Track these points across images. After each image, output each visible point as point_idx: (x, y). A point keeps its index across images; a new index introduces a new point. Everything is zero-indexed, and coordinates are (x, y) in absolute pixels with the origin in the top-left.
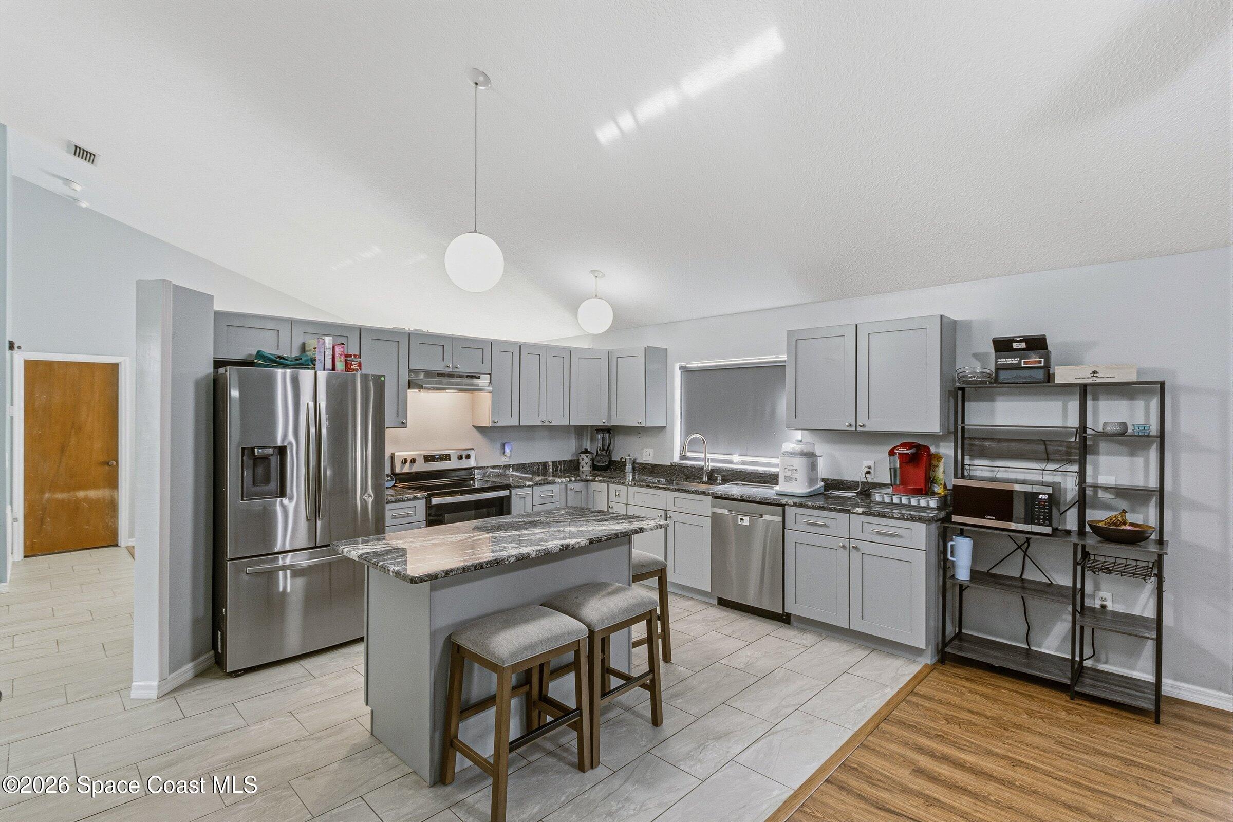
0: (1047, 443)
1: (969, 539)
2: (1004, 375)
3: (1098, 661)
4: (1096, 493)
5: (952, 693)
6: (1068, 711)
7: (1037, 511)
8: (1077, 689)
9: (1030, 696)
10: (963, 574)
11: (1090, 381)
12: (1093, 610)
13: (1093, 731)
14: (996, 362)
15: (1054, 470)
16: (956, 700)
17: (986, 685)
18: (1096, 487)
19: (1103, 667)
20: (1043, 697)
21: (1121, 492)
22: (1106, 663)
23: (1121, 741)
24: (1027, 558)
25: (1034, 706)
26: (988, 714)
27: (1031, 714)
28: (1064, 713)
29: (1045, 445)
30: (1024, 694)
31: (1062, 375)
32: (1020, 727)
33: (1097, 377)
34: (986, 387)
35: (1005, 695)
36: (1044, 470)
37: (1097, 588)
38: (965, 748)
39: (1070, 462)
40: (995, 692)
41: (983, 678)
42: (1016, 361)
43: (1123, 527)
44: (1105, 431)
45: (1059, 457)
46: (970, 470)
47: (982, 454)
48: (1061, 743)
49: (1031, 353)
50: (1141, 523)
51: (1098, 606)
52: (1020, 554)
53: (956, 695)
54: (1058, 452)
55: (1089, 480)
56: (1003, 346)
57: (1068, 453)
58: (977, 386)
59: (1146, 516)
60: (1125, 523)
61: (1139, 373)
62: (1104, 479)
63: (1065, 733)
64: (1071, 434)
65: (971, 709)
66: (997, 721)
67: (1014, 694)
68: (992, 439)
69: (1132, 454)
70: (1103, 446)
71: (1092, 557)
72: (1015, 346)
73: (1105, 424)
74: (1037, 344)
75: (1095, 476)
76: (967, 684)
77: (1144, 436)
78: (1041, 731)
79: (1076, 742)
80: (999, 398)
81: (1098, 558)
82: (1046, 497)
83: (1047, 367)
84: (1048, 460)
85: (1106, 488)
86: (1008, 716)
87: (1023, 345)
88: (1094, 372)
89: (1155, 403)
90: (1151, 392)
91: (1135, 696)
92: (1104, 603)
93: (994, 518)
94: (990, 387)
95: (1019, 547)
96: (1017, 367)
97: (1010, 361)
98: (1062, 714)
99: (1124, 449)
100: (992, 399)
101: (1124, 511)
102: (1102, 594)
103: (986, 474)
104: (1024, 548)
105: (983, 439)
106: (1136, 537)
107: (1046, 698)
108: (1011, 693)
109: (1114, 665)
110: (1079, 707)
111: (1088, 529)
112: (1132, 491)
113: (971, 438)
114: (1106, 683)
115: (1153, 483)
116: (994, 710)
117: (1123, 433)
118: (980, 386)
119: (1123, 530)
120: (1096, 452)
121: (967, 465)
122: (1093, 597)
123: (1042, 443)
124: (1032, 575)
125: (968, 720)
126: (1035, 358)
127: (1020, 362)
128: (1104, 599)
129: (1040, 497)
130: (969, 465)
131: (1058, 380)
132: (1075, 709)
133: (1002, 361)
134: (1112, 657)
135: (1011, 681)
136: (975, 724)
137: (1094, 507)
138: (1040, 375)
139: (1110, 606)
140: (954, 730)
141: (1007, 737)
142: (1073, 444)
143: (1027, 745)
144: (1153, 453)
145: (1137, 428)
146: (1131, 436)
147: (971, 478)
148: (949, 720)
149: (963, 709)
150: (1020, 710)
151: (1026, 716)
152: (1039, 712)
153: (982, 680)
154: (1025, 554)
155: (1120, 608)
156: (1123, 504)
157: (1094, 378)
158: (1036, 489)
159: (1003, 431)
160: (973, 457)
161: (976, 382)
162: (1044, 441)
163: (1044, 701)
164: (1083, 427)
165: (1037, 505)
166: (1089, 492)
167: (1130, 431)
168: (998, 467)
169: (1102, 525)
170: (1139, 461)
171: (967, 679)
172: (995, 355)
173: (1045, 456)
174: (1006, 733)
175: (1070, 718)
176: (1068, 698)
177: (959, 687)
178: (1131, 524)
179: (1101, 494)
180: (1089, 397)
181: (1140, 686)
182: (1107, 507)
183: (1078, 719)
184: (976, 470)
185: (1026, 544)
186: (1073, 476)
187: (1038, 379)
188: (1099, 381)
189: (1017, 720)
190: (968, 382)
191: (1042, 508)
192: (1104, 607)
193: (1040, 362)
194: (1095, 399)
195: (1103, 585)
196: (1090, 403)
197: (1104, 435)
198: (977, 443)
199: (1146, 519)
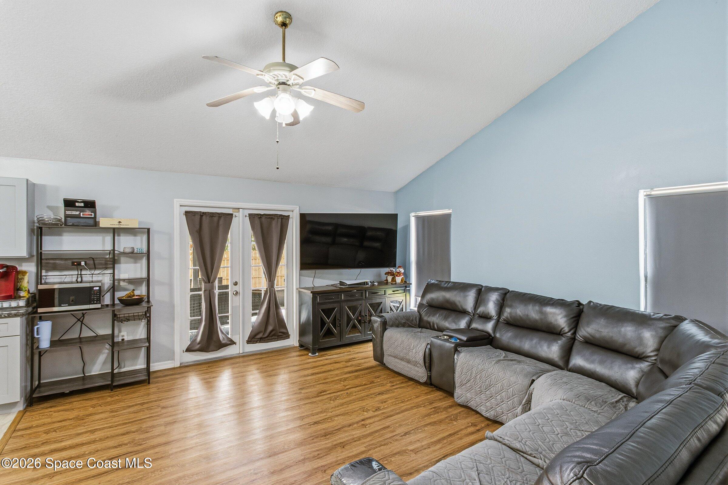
0: (94, 259)
1: (50, 321)
2: (70, 221)
3: (121, 368)
4: (119, 283)
5: (44, 419)
6: (111, 397)
7: (93, 297)
8: (114, 384)
9: (91, 399)
10: (45, 344)
11: (117, 226)
12: (118, 342)
13: (125, 399)
14: (65, 212)
15: (98, 274)
16: (49, 420)
17: (63, 405)
18: (119, 280)
19: (123, 370)
20: (97, 396)
21: (131, 281)
22: (124, 367)
23: (137, 397)
24: (83, 325)
25: (94, 402)
26: (71, 417)
27: (93, 406)
28: (110, 398)
29: (94, 260)
30: (87, 399)
31: (104, 223)
32: (90, 415)
33: (121, 225)
34: (59, 228)
35: (76, 404)
36: (93, 274)
37: (120, 331)
38: (63, 440)
39: (106, 268)
40: (71, 405)
41: (61, 402)
42: (77, 213)
43: (134, 298)
44: (125, 251)
45: (101, 267)
46: (46, 279)
47: (55, 268)
48: (112, 412)
49: (86, 209)
50: (139, 294)
51: (120, 340)
52: (79, 323)
53: (47, 418)
54: (101, 264)
55: (116, 277)
56: (69, 204)
57: (106, 264)
58: (50, 226)
59: (141, 291)
60: (134, 296)
61: (140, 223)
62: (123, 276)
63: (112, 407)
64: (106, 254)
65: (60, 420)
66: (77, 418)
67: (81, 402)
68: (61, 259)
69: (135, 263)
70: (123, 259)
71: (118, 316)
72: (77, 204)
73: (125, 248)
74: (90, 205)
75: (119, 275)
76: (52, 409)
77: (140, 253)
78: (101, 411)
79: (119, 407)
80: (65, 234)
81: (121, 316)
82: (98, 288)
83: (95, 218)
84: (95, 268)
85: (124, 280)
86: (82, 413)
87: (82, 205)
88: (120, 222)
89: (145, 237)
90: (143, 233)
91: (140, 376)
92: (123, 338)
93: (67, 305)
94: (60, 228)
95: (79, 320)
96: (78, 217)
97: (74, 213)
98: (109, 399)
99: (132, 260)
100: (60, 235)
101: (134, 290)
102: (122, 334)
103: (57, 280)
104: (81, 320)
105: (55, 259)
106: (138, 302)
107: (99, 396)
108: (80, 402)
109: (128, 367)
110: (116, 393)
111: (117, 302)
112: (135, 280)
113: (46, 259)
114: (126, 376)
115: (144, 275)
116: (72, 414)
117: (132, 253)
118: (52, 226)
119: (135, 298)
120: (119, 263)
121: (44, 276)
122: (118, 336)
123: (92, 259)
124: (87, 333)
125: (60, 426)
126: (89, 212)
127: (80, 214)
128: (123, 336)
129: (94, 289)
130: (45, 276)
131: (102, 225)
132: (114, 394)
133: (68, 212)
134: (127, 363)
135: (77, 397)
136: (65, 426)
137: (118, 291)
138: (91, 222)
139: (126, 339)
140: (53, 435)
141: (85, 423)
142: (108, 259)
143: (96, 421)
144: (144, 261)
145: (139, 250)
146: (136, 254)
147: (46, 283)
148: (47, 432)
149: (54, 423)
150: (87, 407)
151: (92, 409)
152: (97, 404)
153: (60, 403)
154: (82, 323)
155: (130, 338)
156: (131, 287)
157: (119, 225)
158: (92, 285)
159: (70, 254)
160: (47, 271)
161: (49, 224)
162: (93, 258)
163: (98, 398)
164: (114, 250)
165: (93, 293)
166: (116, 283)
167: (135, 251)
168: (65, 275)
169: (124, 298)
170: (138, 265)
171: (51, 407)
172: (65, 208)
173: (94, 267)
174: (84, 421)
175: (113, 399)
176: (110, 391)
177: (46, 414)
178: (137, 296)
179: (122, 284)
180: (116, 235)
181: (140, 371)
182: (125, 290)
183: (117, 398)
184: (50, 279)
185: (83, 318)
186: (108, 276)
187: (91, 224)
188: (122, 226)
189: (87, 413)
190: (45, 224)
191: (96, 295)
192: (123, 340)
193: (91, 215)
194: (119, 235)
195: (123, 329)
196: (116, 237)
197: (124, 254)
198: (52, 261)
199: (141, 292)
